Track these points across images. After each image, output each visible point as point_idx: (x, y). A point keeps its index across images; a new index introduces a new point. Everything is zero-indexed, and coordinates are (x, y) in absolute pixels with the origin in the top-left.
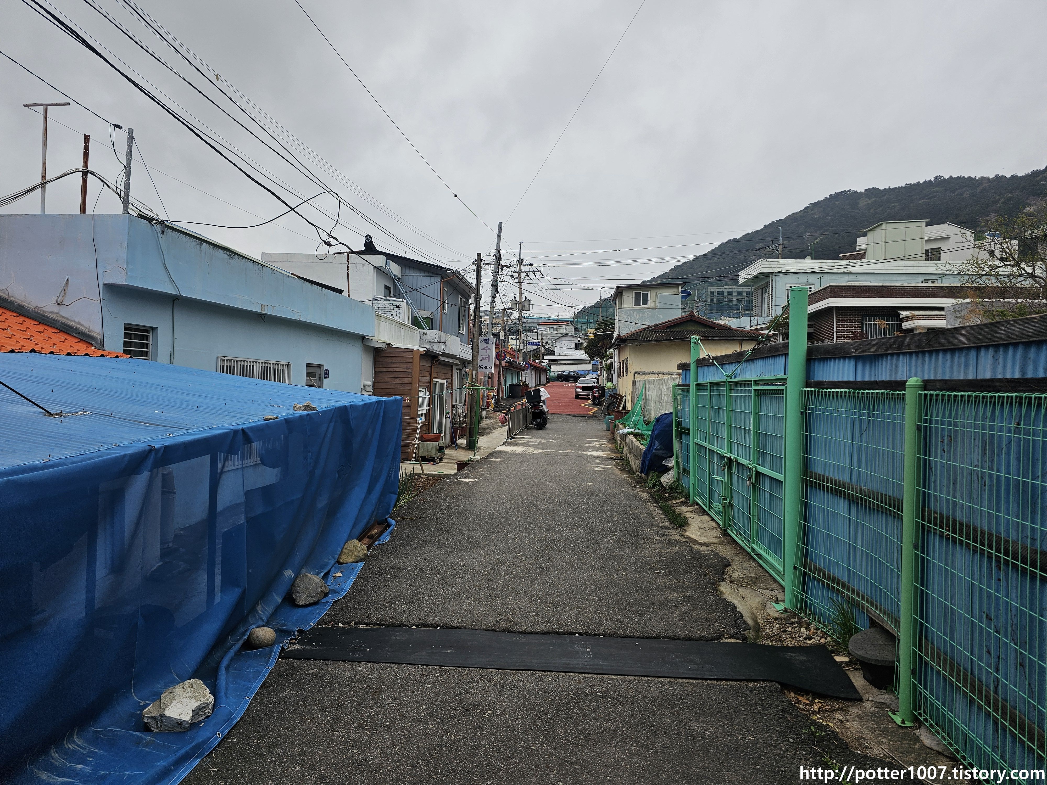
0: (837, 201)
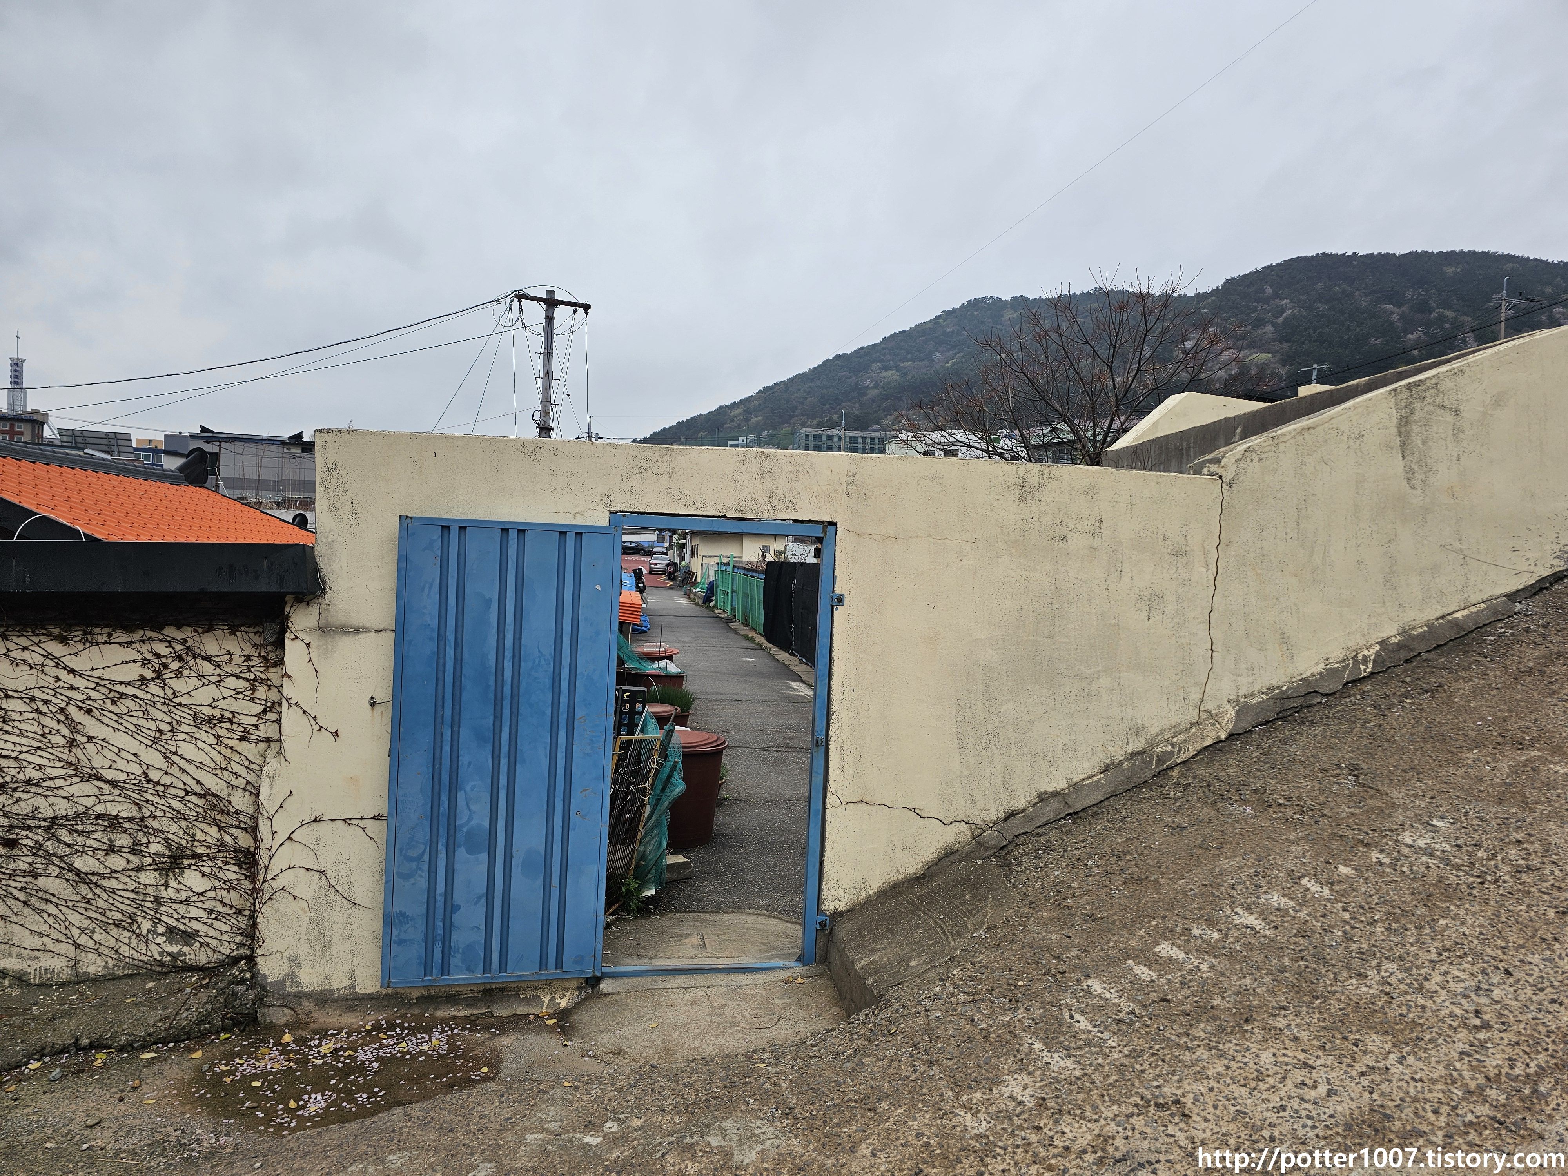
0: (977, 310)
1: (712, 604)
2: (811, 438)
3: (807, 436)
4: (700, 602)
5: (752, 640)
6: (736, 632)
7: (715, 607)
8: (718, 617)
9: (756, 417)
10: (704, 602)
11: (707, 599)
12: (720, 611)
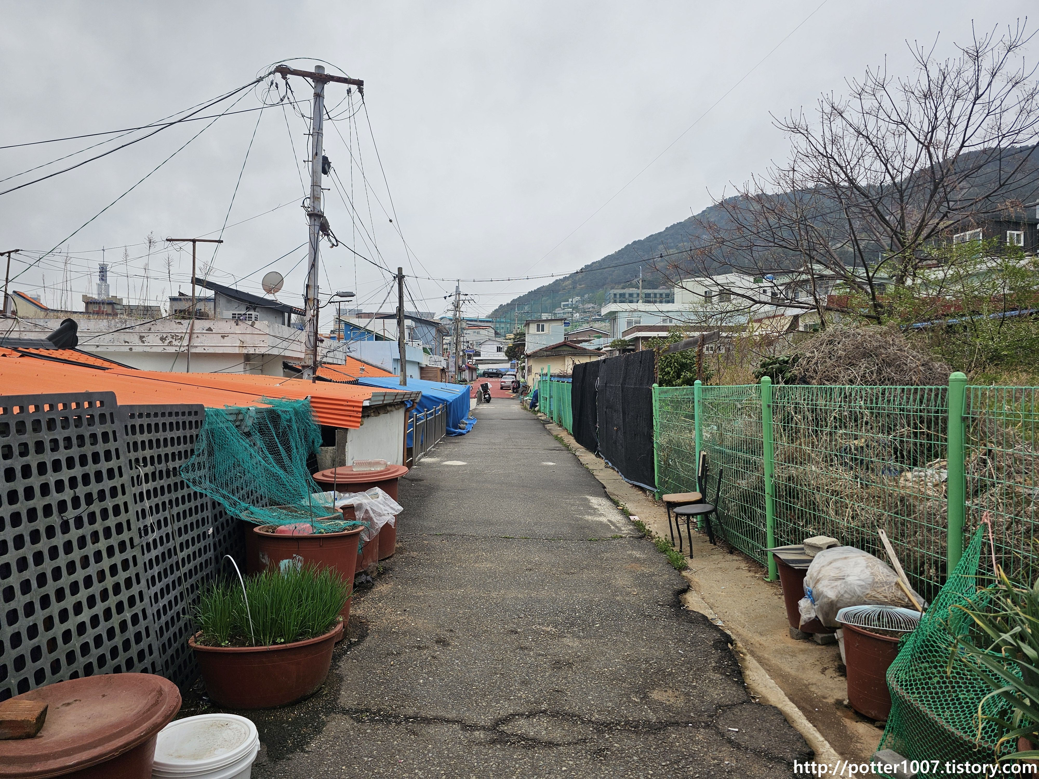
1: (536, 409)
2: (618, 296)
3: (615, 295)
4: (528, 407)
5: (560, 440)
6: (549, 432)
7: (539, 411)
8: (538, 419)
9: (580, 285)
10: (531, 408)
11: (533, 405)
12: (542, 414)
